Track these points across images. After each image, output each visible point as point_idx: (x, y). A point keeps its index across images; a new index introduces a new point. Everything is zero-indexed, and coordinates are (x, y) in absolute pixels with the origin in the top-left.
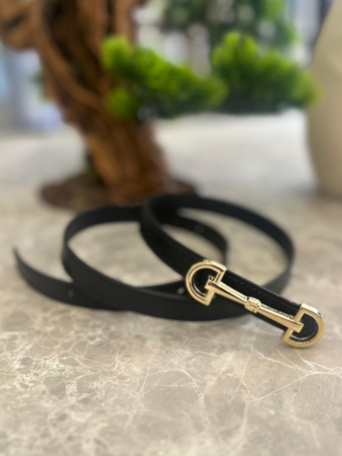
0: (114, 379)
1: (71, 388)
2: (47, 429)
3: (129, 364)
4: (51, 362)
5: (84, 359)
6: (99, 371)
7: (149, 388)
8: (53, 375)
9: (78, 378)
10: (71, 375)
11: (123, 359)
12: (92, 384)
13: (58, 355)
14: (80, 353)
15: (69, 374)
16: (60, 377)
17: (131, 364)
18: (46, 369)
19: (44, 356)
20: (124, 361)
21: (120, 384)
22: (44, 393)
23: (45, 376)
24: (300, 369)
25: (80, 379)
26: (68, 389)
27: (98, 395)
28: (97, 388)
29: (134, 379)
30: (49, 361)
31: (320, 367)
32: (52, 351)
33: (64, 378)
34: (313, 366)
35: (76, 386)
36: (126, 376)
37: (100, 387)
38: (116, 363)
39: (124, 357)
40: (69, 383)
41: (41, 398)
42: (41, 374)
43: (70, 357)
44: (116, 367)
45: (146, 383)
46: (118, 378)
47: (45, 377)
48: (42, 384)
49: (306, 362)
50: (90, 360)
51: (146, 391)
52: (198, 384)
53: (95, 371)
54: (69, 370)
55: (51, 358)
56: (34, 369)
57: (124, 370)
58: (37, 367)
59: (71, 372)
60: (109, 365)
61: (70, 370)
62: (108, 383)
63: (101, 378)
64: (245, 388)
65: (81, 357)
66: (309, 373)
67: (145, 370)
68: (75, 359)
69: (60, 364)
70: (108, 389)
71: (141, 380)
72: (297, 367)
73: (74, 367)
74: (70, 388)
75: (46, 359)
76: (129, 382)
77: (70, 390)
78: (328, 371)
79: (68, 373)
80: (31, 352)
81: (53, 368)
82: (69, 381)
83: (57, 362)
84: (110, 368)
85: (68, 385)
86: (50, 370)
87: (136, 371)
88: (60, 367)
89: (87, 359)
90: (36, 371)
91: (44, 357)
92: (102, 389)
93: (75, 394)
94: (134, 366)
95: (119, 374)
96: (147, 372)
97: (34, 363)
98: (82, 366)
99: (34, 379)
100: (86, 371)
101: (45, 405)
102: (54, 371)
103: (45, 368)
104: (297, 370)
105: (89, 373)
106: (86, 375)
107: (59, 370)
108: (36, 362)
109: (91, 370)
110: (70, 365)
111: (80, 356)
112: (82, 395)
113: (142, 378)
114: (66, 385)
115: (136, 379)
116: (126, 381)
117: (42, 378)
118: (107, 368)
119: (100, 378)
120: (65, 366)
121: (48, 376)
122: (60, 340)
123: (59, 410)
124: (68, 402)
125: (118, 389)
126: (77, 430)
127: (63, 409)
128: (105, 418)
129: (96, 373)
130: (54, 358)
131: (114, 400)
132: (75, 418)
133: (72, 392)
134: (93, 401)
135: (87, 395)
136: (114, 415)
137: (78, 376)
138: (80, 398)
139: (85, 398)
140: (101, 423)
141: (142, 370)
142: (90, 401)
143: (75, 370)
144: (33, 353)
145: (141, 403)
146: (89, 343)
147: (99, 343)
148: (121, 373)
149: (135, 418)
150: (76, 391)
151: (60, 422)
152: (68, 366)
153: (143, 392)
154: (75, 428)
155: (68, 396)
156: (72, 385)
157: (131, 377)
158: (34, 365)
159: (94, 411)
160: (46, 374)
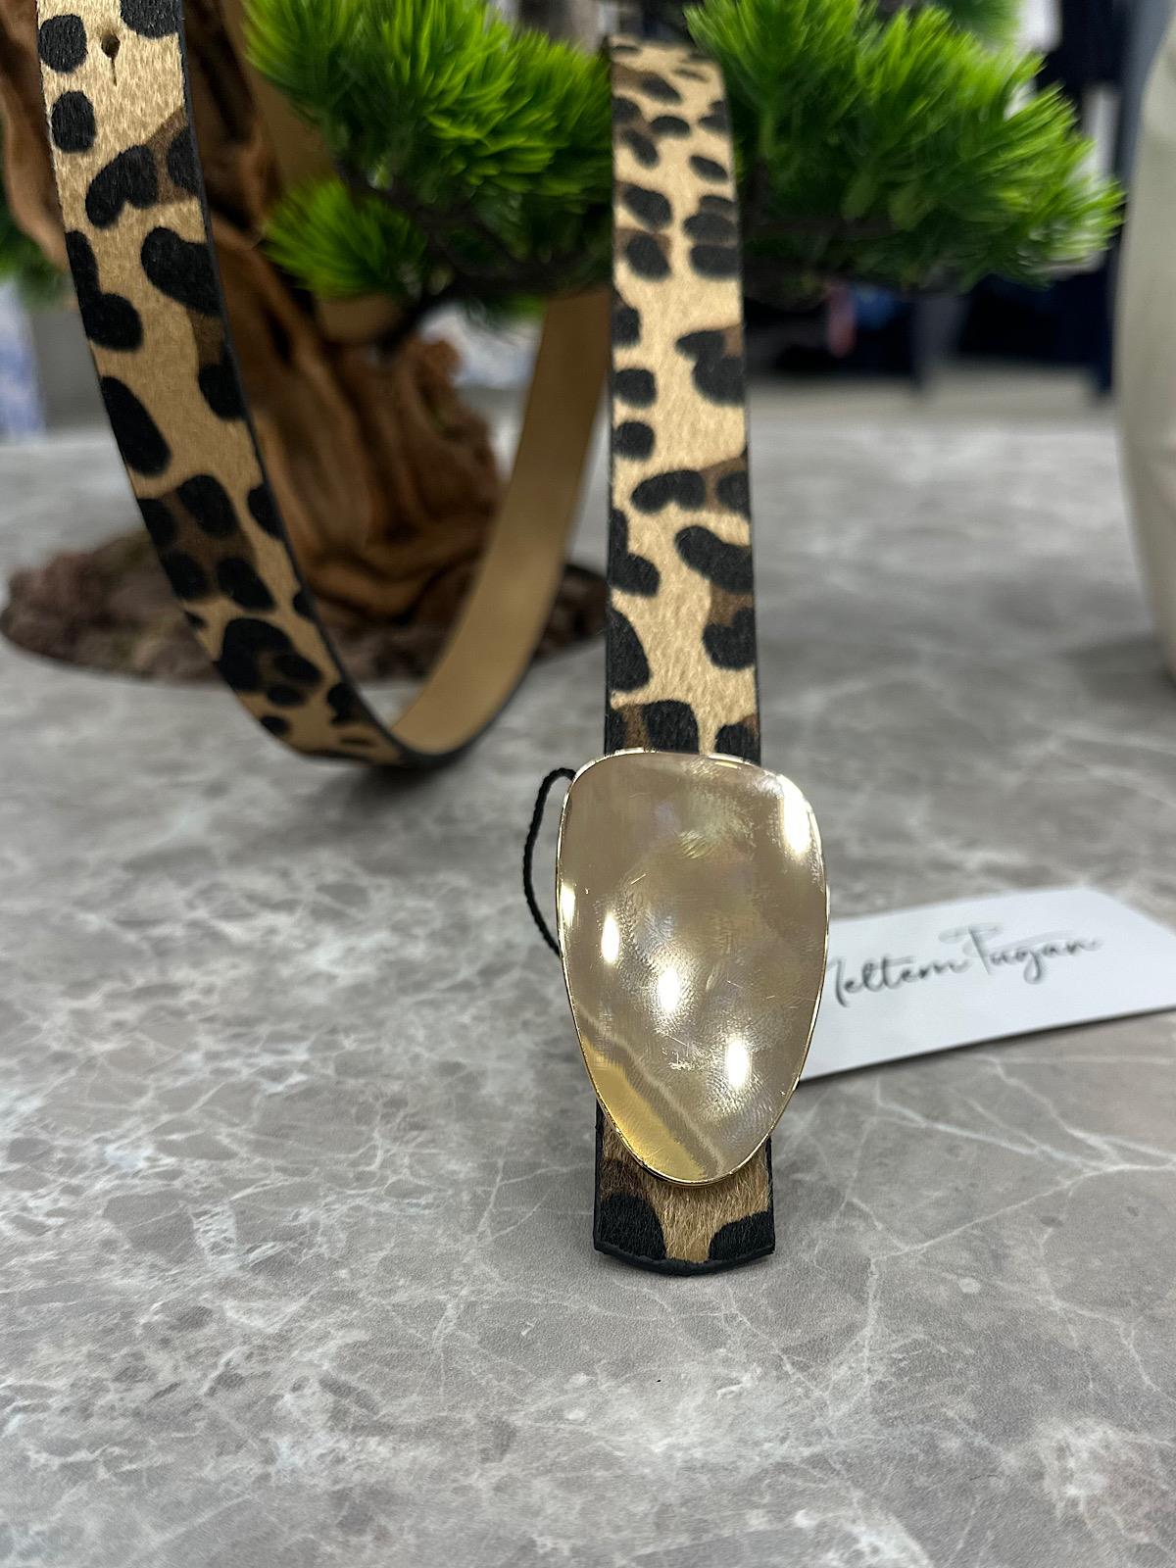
0: (373, 1195)
1: (215, 1227)
2: (138, 1356)
3: (428, 1151)
4: (126, 1148)
5: (252, 1136)
6: (313, 1173)
7: (510, 1219)
8: (137, 1189)
9: (237, 1196)
10: (207, 1187)
11: (403, 1137)
12: (293, 1214)
13: (151, 1129)
14: (236, 1120)
15: (199, 1186)
16: (168, 1198)
17: (433, 1151)
18: (108, 1172)
19: (93, 1131)
20: (407, 1142)
21: (402, 1210)
22: (109, 1245)
23: (107, 1192)
25: (243, 1198)
26: (201, 1230)
27: (320, 1246)
28: (314, 1225)
29: (452, 1196)
30: (118, 1148)
32: (123, 1115)
33: (182, 1196)
35: (231, 1221)
36: (418, 1186)
37: (324, 1219)
38: (375, 1147)
39: (405, 1129)
40: (205, 1213)
41: (99, 1263)
42: (90, 1186)
43: (199, 1132)
44: (378, 1161)
45: (495, 1204)
46: (389, 1192)
47: (109, 1197)
48: (100, 1220)
50: (273, 1140)
51: (499, 1231)
53: (304, 1173)
54: (198, 1172)
55: (124, 1137)
56: (61, 1173)
57: (411, 1167)
58: (69, 1166)
59: (210, 1179)
60: (351, 1156)
61: (202, 1173)
62: (351, 1208)
63: (325, 1196)
65: (240, 1133)
67: (489, 1168)
68: (218, 1137)
69: (162, 1155)
70: (356, 1228)
71: (475, 1196)
73: (218, 1162)
74: (208, 1228)
75: (104, 1141)
76: (433, 1204)
77: (212, 1233)
79: (197, 1181)
80: (40, 1120)
81: (137, 1168)
82: (204, 1206)
83: (148, 1151)
84: (354, 1164)
85: (201, 1219)
87: (454, 1172)
88: (163, 1166)
89: (263, 1138)
90: (71, 1177)
91: (97, 1136)
92: (332, 1227)
93: (232, 1246)
94: (447, 1157)
95: (390, 1182)
96: (497, 1172)
97: (59, 1155)
98: (249, 1160)
99: (64, 1202)
100: (261, 1175)
101: (119, 1283)
102: (143, 1178)
103: (106, 1168)
105: (277, 1180)
106: (265, 1188)
107: (160, 1175)
108: (66, 1150)
109: (279, 1169)
110: (201, 1158)
111: (234, 1130)
112: (260, 1246)
113: (480, 1192)
114: (193, 1218)
115: (457, 1194)
116: (423, 1201)
117: (97, 1198)
118: (345, 1164)
119: (322, 1194)
120: (182, 1161)
121: (118, 1194)
122: (150, 1081)
123: (174, 1295)
124: (206, 1272)
125: (394, 1226)
126: (252, 1353)
127: (190, 1292)
128: (355, 1313)
129: (304, 1179)
130: (133, 1137)
131: (385, 1259)
132: (241, 1320)
133: (217, 1239)
134: (305, 1262)
135: (279, 1247)
136: (389, 1304)
137: (237, 1190)
138: (252, 1256)
139: (272, 1256)
140: (343, 1331)
141: (479, 1166)
142: (291, 1264)
143: (221, 1171)
144: (53, 1125)
145: (483, 1266)
146: (266, 1090)
147: (302, 1088)
148: (401, 1177)
149: (466, 1311)
150: (233, 1236)
151: (184, 1333)
152: (192, 1162)
153: (489, 1234)
154: (246, 1349)
155: (206, 1252)
156: (216, 1218)
157: (440, 1190)
158: (60, 1161)
159: (309, 1295)
160: (108, 1186)
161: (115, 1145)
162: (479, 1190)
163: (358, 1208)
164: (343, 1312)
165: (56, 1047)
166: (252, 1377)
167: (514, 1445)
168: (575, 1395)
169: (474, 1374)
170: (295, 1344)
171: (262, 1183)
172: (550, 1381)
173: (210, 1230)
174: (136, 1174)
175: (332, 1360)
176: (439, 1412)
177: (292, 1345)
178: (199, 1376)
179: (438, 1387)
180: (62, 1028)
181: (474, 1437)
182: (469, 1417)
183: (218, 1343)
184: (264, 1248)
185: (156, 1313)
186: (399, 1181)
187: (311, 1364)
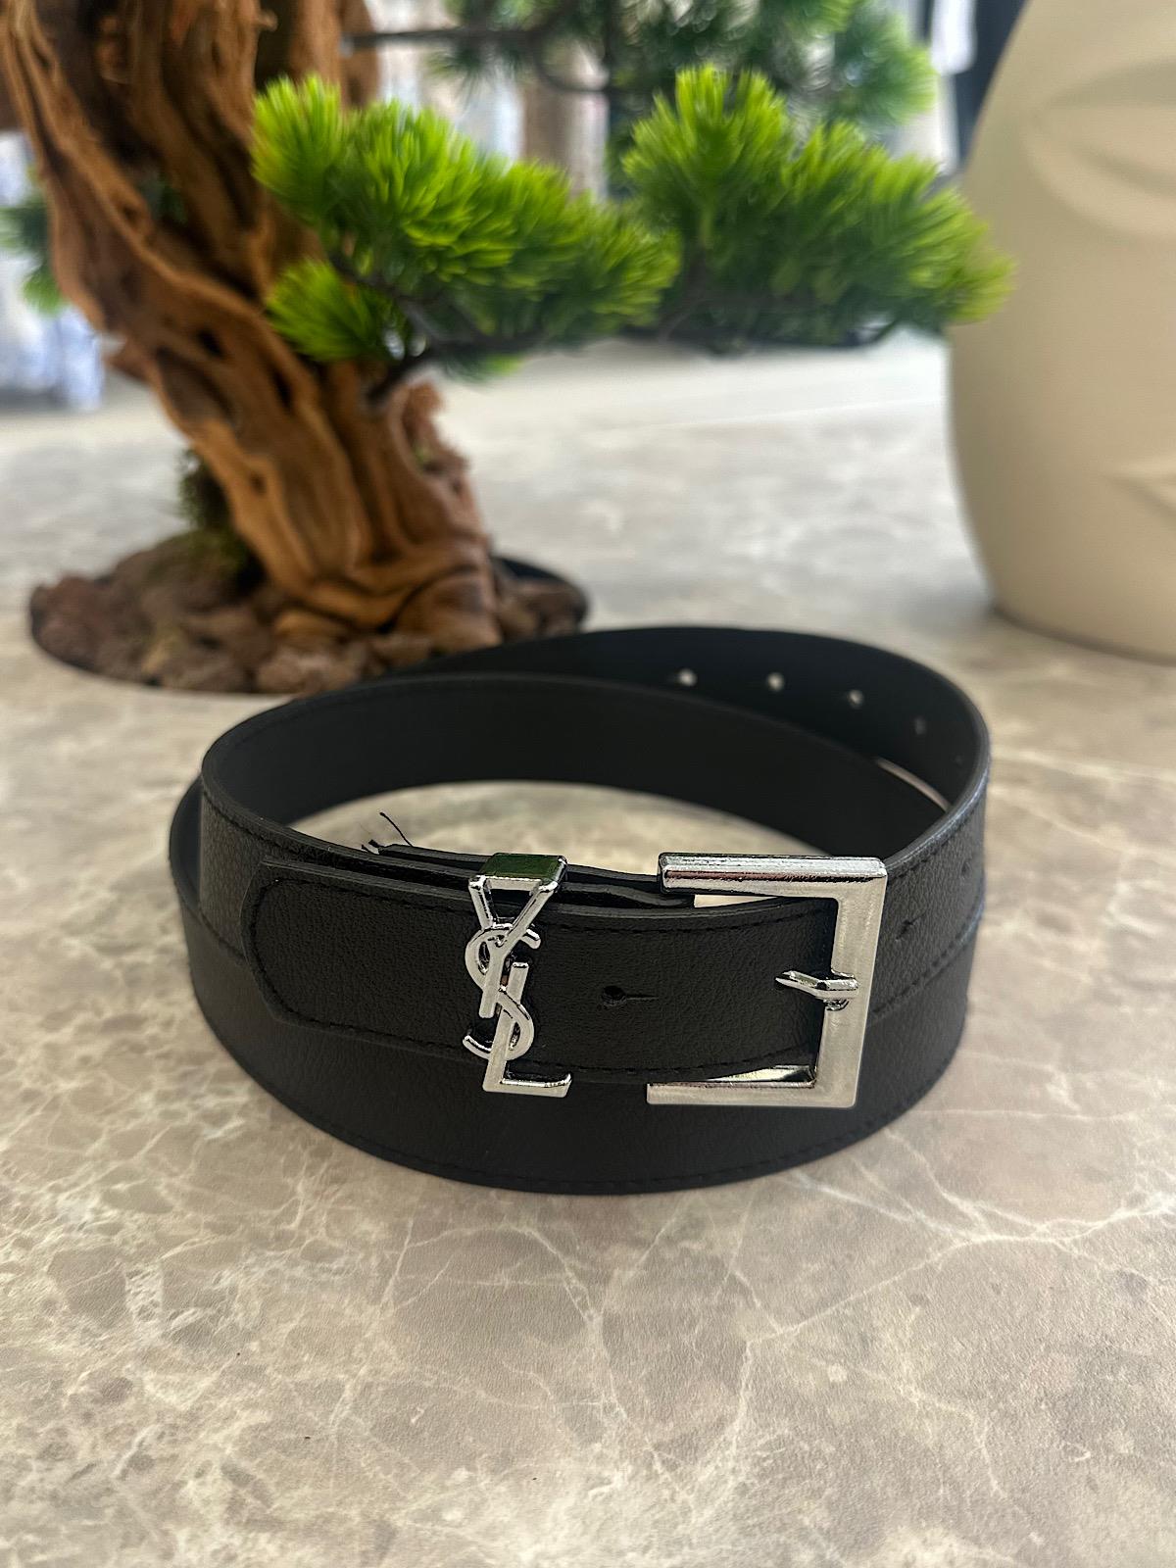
0: (290, 1258)
1: (144, 1289)
2: (61, 1432)
3: (344, 1208)
4: (75, 1198)
5: (188, 1188)
6: (238, 1231)
7: (412, 1289)
8: (81, 1244)
9: (168, 1255)
10: (142, 1244)
11: (324, 1191)
12: (215, 1277)
13: (100, 1177)
14: (175, 1169)
15: (136, 1242)
16: (106, 1254)
17: (350, 1208)
18: (57, 1224)
19: (49, 1178)
20: (327, 1198)
21: (314, 1276)
22: (49, 1305)
23: (55, 1246)
24: (932, 1224)
25: (173, 1257)
26: (132, 1292)
27: (236, 1314)
28: (233, 1290)
29: (362, 1260)
30: (67, 1198)
31: (1002, 1218)
32: (77, 1161)
33: (119, 1254)
34: (977, 1214)
35: (160, 1282)
36: (331, 1248)
37: (241, 1285)
38: (296, 1203)
39: (326, 1182)
40: (137, 1273)
41: (39, 1325)
42: (41, 1239)
43: (141, 1181)
44: (299, 1218)
45: (401, 1271)
46: (305, 1254)
47: (55, 1252)
48: (44, 1277)
49: (954, 1199)
50: (206, 1193)
51: (401, 1302)
52: (581, 1276)
53: (227, 1229)
54: (136, 1227)
55: (75, 1185)
56: (16, 1223)
57: (328, 1226)
58: (25, 1217)
59: (145, 1235)
60: (276, 1212)
61: (139, 1228)
62: (269, 1273)
63: (247, 1257)
64: (745, 1292)
65: (177, 1183)
66: (964, 1239)
67: (397, 1229)
68: (157, 1188)
69: (106, 1207)
70: (270, 1295)
71: (383, 1261)
72: (924, 1216)
73: (155, 1216)
74: (139, 1289)
75: (57, 1190)
76: (343, 1270)
77: (141, 1296)
78: (1027, 1231)
79: (134, 1237)
80: (5, 1164)
81: (83, 1221)
82: (137, 1265)
83: (94, 1202)
84: (276, 1222)
85: (133, 1280)
86: (70, 1229)
87: (367, 1233)
88: (106, 1219)
89: (198, 1190)
90: (23, 1229)
91: (53, 1184)
92: (249, 1293)
93: (158, 1310)
94: (361, 1216)
95: (307, 1242)
96: (406, 1233)
97: (16, 1204)
98: (183, 1214)
99: (14, 1257)
100: (191, 1231)
101: (54, 1348)
102: (86, 1231)
103: (56, 1220)
104: (923, 1227)
105: (204, 1239)
106: (193, 1246)
107: (102, 1229)
108: (24, 1198)
109: (208, 1225)
110: (141, 1210)
111: (173, 1180)
112: (183, 1312)
113: (387, 1256)
114: (127, 1278)
115: (366, 1258)
116: (335, 1266)
117: (43, 1253)
118: (269, 1221)
119: (243, 1255)
120: (122, 1214)
121: (64, 1249)
122: (105, 1125)
123: (100, 1364)
124: (132, 1340)
125: (306, 1292)
126: (163, 1433)
127: (116, 1361)
128: (261, 1391)
129: (230, 1237)
130: (83, 1186)
131: (293, 1331)
132: (158, 1395)
133: (146, 1302)
134: (221, 1333)
135: (199, 1314)
136: (292, 1383)
137: (169, 1248)
138: (175, 1323)
139: (191, 1324)
140: (248, 1412)
141: (390, 1228)
142: (208, 1333)
143: (156, 1227)
144: (13, 1171)
145: (383, 1342)
146: (205, 1136)
147: (239, 1133)
148: (318, 1237)
149: (362, 1394)
150: (160, 1300)
151: (105, 1407)
152: (132, 1216)
153: (392, 1305)
154: (157, 1428)
155: (134, 1317)
156: (147, 1278)
157: (351, 1254)
158: (17, 1209)
159: (221, 1369)
160: (56, 1240)
161: (67, 1194)
162: (387, 1254)
163: (274, 1272)
164: (250, 1389)
165: (27, 1084)
166: (162, 1460)
167: (393, 1549)
168: (455, 1493)
169: (363, 1465)
170: (204, 1423)
171: (191, 1240)
172: (433, 1476)
173: (140, 1292)
174: (81, 1228)
175: (235, 1444)
176: (326, 1507)
177: (199, 1426)
178: (113, 1457)
179: (329, 1479)
180: (35, 1063)
181: (357, 1537)
182: (354, 1513)
183: (134, 1420)
184: (186, 1314)
185: (83, 1384)
186: (316, 1241)
187: (215, 1447)
